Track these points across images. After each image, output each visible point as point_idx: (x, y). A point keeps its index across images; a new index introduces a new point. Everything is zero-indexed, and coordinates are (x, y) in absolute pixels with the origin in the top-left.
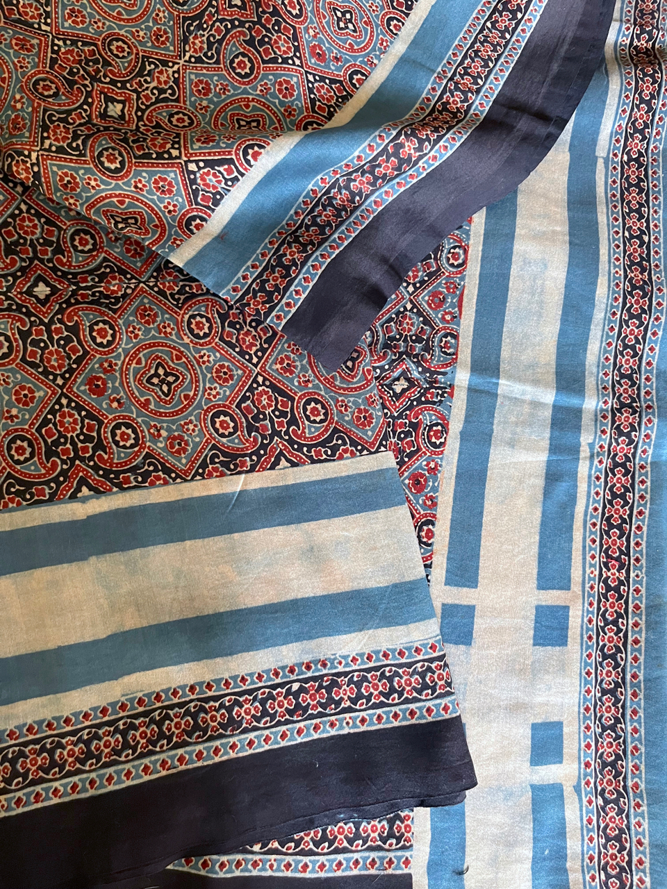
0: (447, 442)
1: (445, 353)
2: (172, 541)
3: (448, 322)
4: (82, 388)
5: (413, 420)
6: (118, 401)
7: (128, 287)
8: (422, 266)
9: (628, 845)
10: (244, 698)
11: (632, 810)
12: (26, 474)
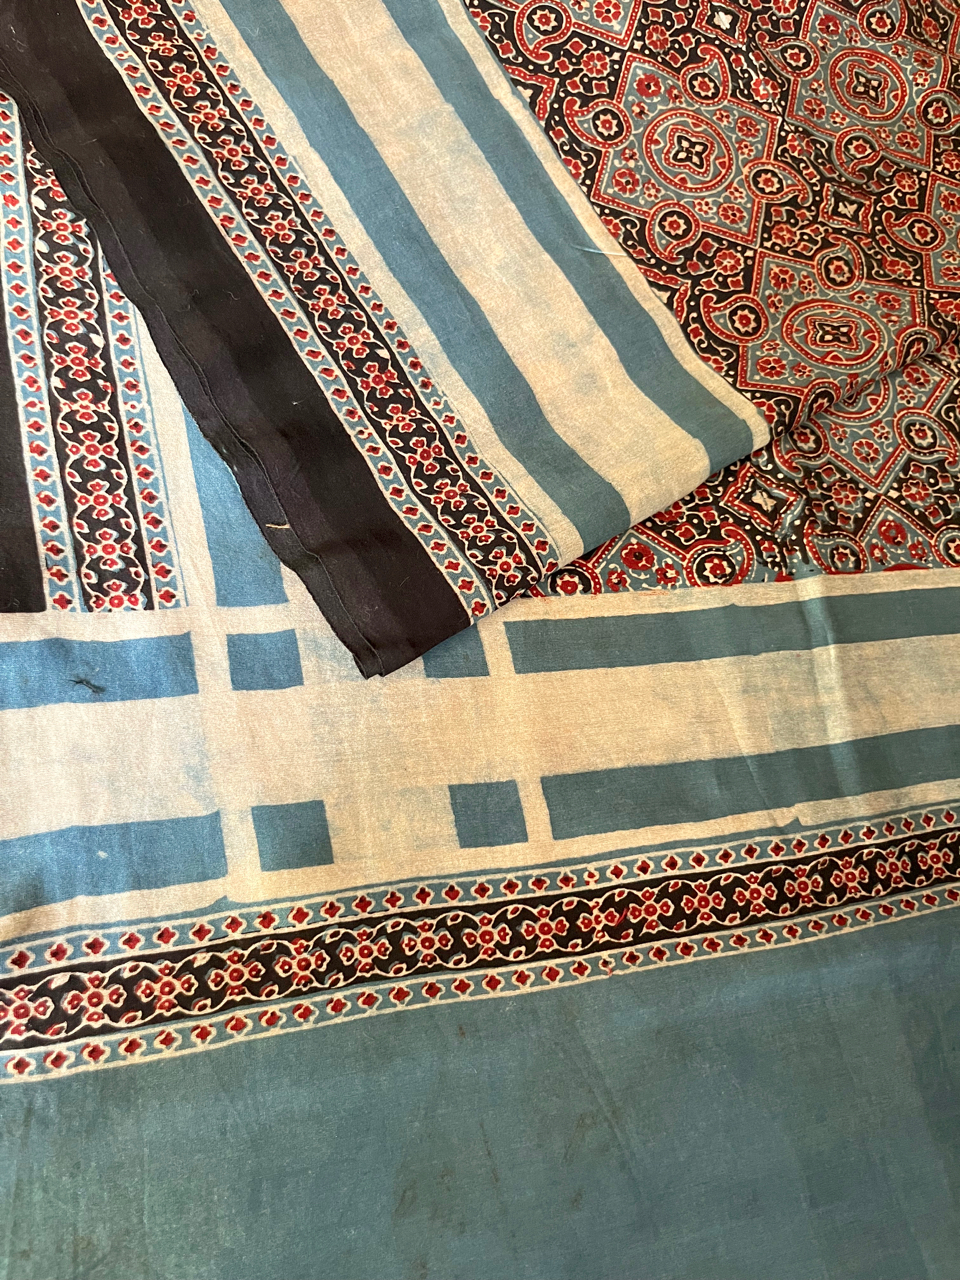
0: (711, 588)
1: (832, 556)
2: (507, 189)
3: (872, 554)
4: (639, 72)
5: (723, 531)
6: (642, 112)
7: (770, 104)
8: (932, 505)
9: (122, 1024)
10: (343, 294)
11: (191, 1024)
12: (521, 30)
